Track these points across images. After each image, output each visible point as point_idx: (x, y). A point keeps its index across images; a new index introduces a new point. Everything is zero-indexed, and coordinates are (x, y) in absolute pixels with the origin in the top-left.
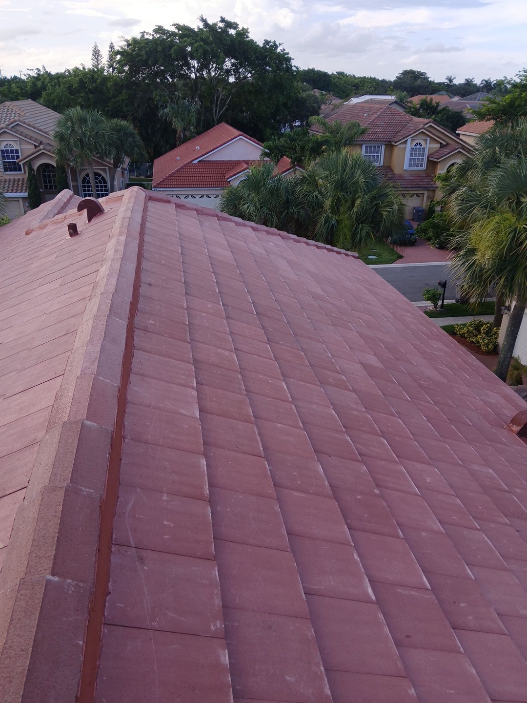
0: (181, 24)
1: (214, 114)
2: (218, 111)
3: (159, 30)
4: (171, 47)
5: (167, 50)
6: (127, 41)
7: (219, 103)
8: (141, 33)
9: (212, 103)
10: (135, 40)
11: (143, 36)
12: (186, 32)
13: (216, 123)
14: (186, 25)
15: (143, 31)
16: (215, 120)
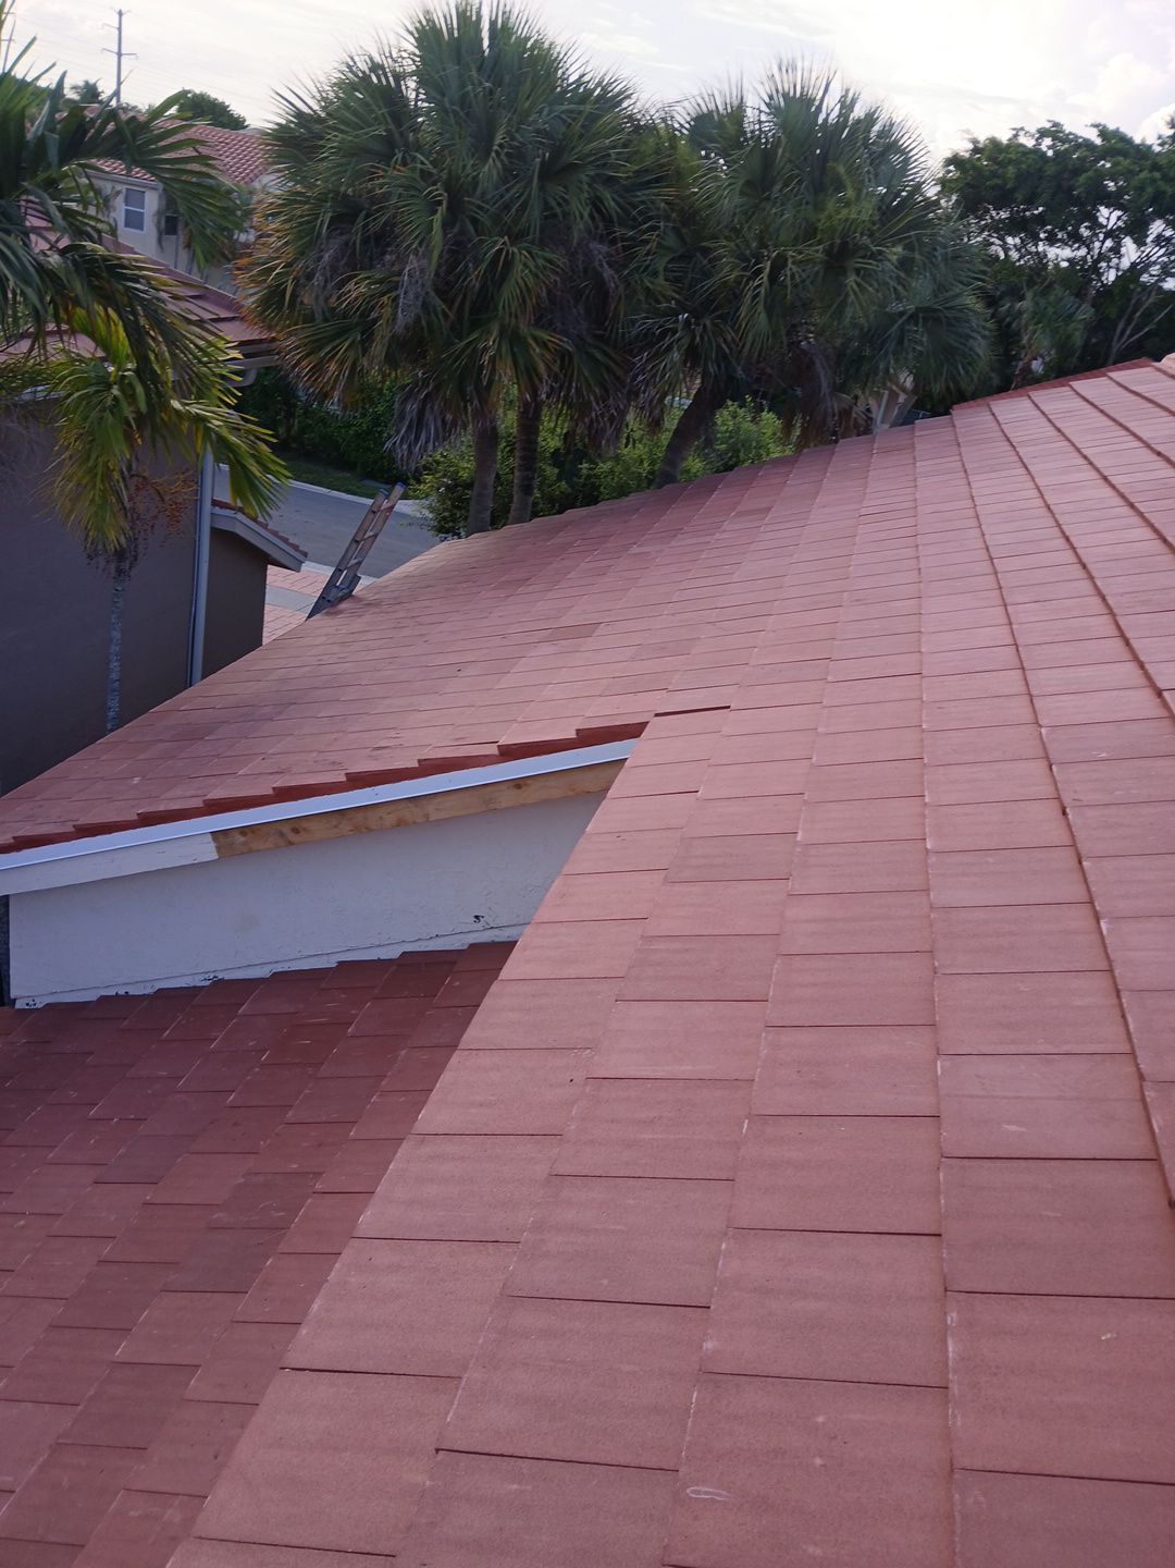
0: (1112, 127)
1: (1116, 338)
2: (1128, 332)
3: (1054, 132)
4: (1076, 172)
5: (1066, 176)
6: (975, 142)
7: (1138, 314)
8: (1014, 129)
9: (1122, 311)
10: (994, 143)
11: (1016, 136)
12: (1116, 144)
13: (1112, 358)
14: (1121, 130)
15: (1019, 127)
16: (1115, 350)
